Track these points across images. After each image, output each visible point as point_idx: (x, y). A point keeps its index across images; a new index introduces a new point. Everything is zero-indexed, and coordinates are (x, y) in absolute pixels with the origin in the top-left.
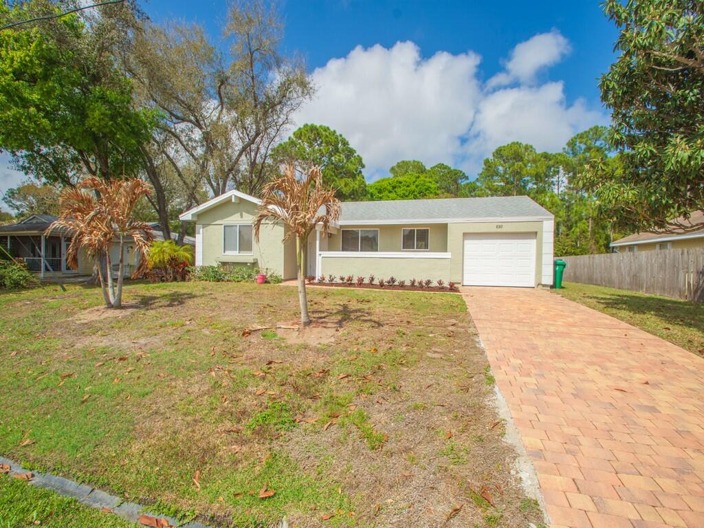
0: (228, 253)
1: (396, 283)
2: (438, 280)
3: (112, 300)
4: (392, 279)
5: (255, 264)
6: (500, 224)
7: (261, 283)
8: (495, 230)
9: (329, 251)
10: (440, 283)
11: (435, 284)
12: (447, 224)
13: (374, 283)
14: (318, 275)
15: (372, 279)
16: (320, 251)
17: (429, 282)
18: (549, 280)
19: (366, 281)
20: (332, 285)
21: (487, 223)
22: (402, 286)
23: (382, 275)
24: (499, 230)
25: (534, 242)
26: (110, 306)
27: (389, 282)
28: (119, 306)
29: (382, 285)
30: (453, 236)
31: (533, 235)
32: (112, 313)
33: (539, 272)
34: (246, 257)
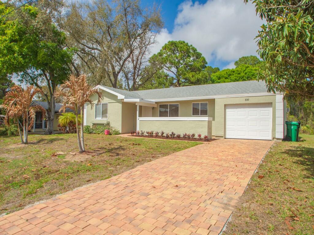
0: (97, 118)
1: (175, 136)
2: (199, 134)
3: (24, 141)
4: (173, 133)
5: (108, 124)
6: (248, 98)
7: (107, 135)
8: (244, 102)
9: (153, 117)
10: (200, 136)
11: (196, 136)
12: (215, 99)
13: (163, 135)
14: (138, 129)
15: (163, 133)
16: (139, 117)
17: (193, 135)
18: (280, 135)
19: (160, 134)
20: (142, 136)
21: (239, 98)
22: (179, 137)
23: (168, 131)
24: (247, 102)
25: (271, 109)
26: (23, 143)
27: (171, 135)
28: (27, 143)
29: (167, 137)
30: (219, 108)
31: (269, 104)
32: (23, 145)
33: (274, 130)
34: (104, 120)
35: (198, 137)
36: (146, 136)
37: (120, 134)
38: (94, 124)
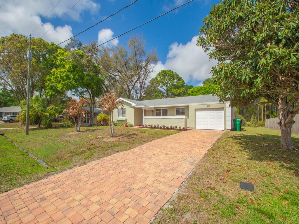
0: (120, 117)
1: (166, 127)
2: (179, 126)
3: (78, 130)
4: (164, 126)
5: (126, 120)
6: (209, 105)
7: (125, 127)
8: (207, 107)
9: (152, 116)
10: (180, 127)
11: (178, 128)
12: (189, 106)
13: (159, 127)
14: (144, 123)
15: (158, 126)
16: (144, 116)
17: (176, 127)
18: (229, 127)
19: (156, 127)
20: (146, 128)
21: (204, 105)
22: (167, 128)
23: (161, 125)
24: (209, 107)
25: (223, 112)
26: (77, 131)
27: (163, 127)
28: (79, 131)
29: (161, 128)
30: (191, 111)
31: (222, 109)
32: (78, 133)
33: (225, 124)
34: (123, 118)
35: (179, 128)
36: (148, 128)
37: (133, 126)
38: (118, 121)
